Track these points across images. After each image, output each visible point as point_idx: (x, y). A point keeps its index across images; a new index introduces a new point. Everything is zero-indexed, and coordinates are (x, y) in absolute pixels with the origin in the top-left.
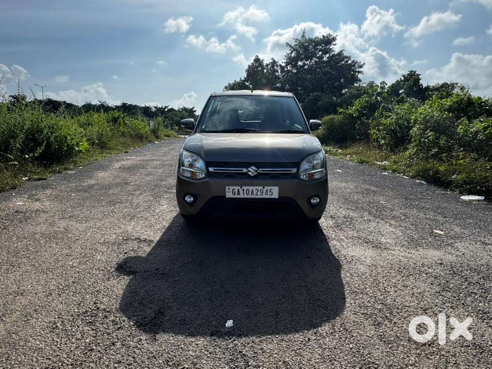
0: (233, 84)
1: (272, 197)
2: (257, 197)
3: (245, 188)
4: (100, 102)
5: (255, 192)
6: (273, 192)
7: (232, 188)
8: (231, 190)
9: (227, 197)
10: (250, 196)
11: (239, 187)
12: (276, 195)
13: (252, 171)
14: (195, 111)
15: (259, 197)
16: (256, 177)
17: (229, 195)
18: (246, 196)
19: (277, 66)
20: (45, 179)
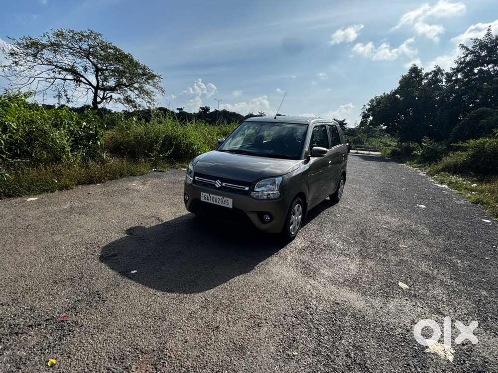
0: (381, 97)
1: (228, 206)
2: (218, 204)
3: (212, 196)
4: (260, 113)
5: (218, 200)
6: (229, 203)
7: (204, 194)
8: (204, 195)
9: (201, 200)
10: (214, 203)
11: (208, 194)
12: (230, 206)
13: (218, 184)
14: (346, 124)
15: (220, 204)
16: (219, 188)
17: (202, 199)
18: (212, 202)
19: (442, 75)
20: (163, 172)
